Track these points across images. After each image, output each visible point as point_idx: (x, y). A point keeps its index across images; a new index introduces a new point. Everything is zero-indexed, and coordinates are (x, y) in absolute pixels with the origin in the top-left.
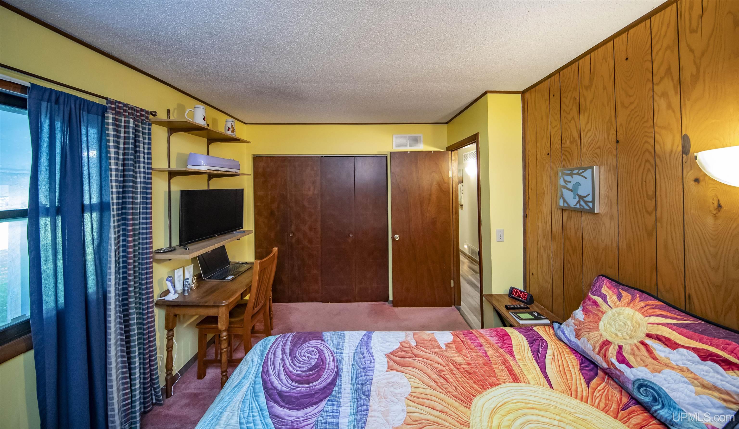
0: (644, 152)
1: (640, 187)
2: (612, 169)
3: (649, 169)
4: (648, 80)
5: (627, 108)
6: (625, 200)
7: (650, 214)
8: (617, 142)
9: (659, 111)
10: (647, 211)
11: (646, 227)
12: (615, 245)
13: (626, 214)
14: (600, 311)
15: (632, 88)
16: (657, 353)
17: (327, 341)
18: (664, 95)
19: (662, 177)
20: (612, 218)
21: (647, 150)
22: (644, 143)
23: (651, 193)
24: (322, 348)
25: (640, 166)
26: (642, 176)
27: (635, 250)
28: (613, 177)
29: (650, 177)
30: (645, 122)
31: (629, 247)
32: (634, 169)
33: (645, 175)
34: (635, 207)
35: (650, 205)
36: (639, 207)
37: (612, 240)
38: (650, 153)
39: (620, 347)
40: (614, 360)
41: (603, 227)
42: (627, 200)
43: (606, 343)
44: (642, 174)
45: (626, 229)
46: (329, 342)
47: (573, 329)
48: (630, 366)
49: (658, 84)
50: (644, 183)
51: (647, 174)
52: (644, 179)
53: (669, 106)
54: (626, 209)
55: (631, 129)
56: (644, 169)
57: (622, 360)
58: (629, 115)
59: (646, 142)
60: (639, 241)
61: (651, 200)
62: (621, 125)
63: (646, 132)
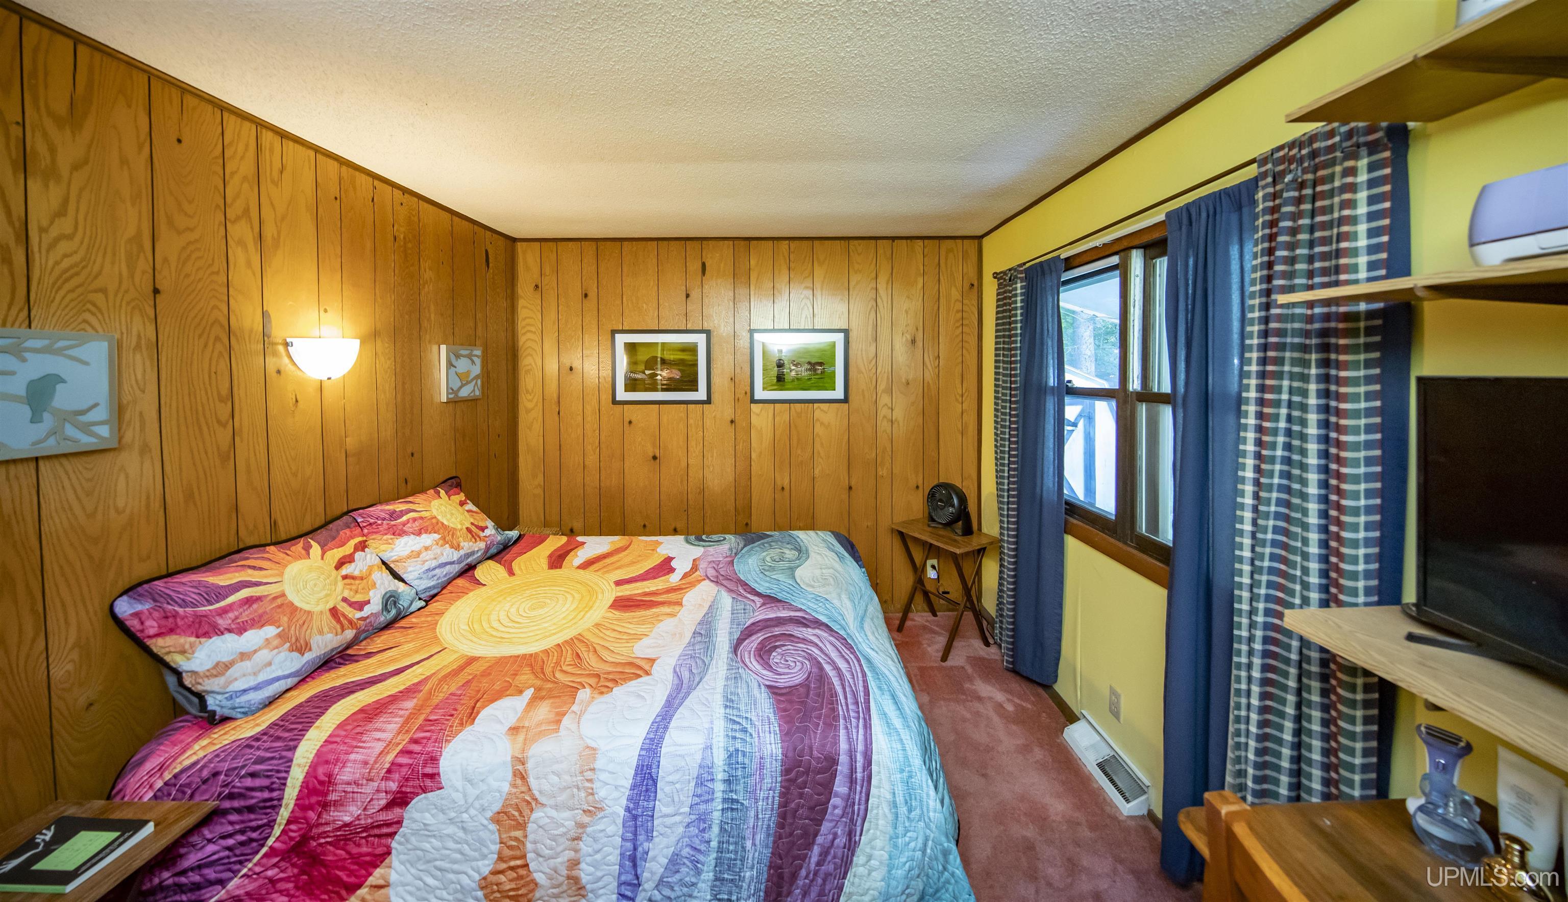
0: (212, 324)
1: (207, 382)
2: (144, 346)
3: (220, 353)
4: (218, 206)
5: (179, 233)
6: (178, 407)
7: (224, 425)
8: (156, 291)
9: (235, 266)
10: (219, 422)
11: (218, 448)
12: (156, 505)
13: (179, 434)
14: (275, 598)
15: (190, 202)
16: (357, 573)
17: (759, 685)
18: (241, 243)
19: (240, 367)
20: (145, 449)
21: (216, 321)
22: (212, 309)
23: (225, 391)
24: (765, 672)
25: (206, 346)
26: (210, 366)
27: (200, 493)
28: (148, 363)
29: (223, 365)
30: (213, 273)
31: (189, 496)
32: (196, 351)
33: (214, 363)
34: (198, 419)
35: (224, 411)
36: (205, 417)
37: (148, 498)
38: (222, 326)
39: (345, 600)
40: (359, 615)
41: (122, 478)
42: (181, 407)
43: (334, 612)
44: (210, 360)
45: (180, 465)
46: (756, 684)
47: (287, 653)
48: (368, 602)
49: (234, 222)
50: (213, 375)
51: (217, 361)
52: (213, 370)
53: (249, 264)
54: (179, 426)
55: (187, 276)
56: (213, 351)
57: (360, 606)
58: (184, 248)
59: (215, 307)
60: (208, 474)
61: (226, 404)
62: (166, 260)
63: (215, 290)
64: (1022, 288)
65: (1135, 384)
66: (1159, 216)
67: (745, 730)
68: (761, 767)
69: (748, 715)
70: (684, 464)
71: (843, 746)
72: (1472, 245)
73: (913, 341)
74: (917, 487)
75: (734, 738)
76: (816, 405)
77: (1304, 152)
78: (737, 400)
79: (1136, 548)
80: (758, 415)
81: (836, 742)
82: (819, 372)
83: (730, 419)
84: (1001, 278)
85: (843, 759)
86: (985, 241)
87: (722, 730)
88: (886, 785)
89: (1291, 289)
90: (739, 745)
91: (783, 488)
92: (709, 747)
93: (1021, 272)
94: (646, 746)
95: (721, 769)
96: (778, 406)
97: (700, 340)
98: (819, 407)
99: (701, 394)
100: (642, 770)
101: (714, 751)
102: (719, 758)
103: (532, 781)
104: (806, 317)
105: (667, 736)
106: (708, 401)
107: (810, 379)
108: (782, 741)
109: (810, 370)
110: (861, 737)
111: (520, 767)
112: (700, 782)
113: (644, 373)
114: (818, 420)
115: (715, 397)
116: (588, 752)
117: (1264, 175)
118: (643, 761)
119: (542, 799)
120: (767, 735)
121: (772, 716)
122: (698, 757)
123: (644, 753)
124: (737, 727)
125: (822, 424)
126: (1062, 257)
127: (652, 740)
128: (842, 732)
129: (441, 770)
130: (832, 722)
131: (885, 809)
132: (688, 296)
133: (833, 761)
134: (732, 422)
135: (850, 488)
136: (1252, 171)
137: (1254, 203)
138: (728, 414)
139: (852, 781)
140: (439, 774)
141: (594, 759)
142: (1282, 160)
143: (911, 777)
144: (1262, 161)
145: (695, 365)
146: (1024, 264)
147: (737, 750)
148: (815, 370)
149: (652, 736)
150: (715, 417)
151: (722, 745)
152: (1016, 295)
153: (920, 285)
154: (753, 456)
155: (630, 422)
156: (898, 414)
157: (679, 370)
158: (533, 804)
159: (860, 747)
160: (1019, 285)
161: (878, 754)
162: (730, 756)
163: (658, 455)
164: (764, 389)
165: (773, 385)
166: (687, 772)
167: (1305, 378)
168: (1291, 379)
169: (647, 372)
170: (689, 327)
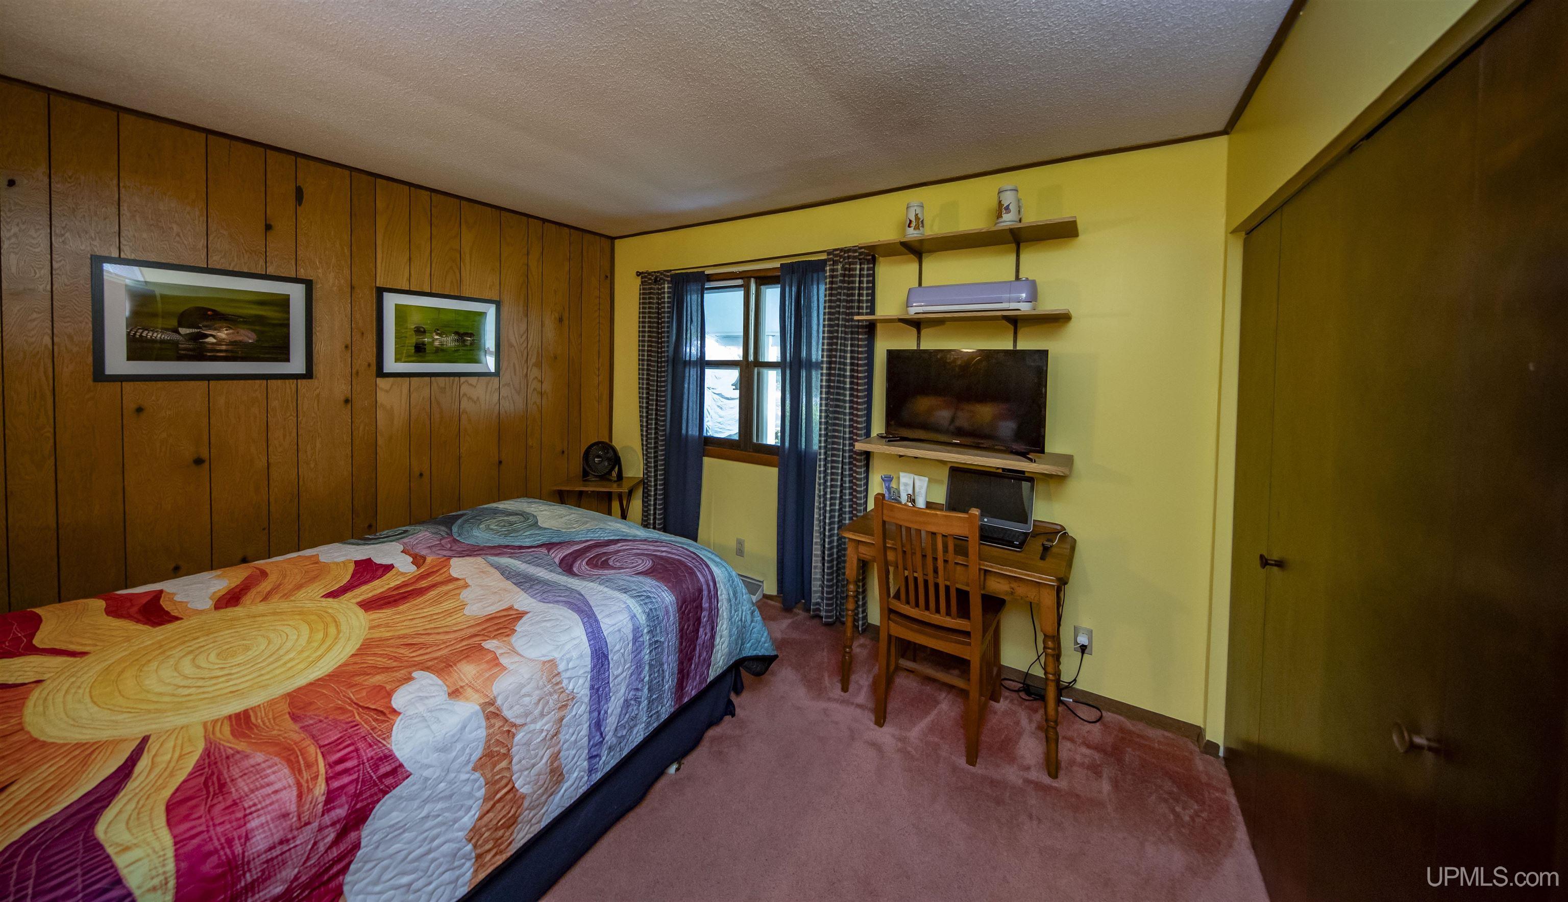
17: (631, 576)
24: (623, 571)
46: (627, 577)
64: (669, 288)
65: (751, 358)
66: (777, 264)
67: (648, 597)
68: (667, 612)
69: (644, 589)
70: (261, 463)
71: (702, 579)
72: (907, 307)
73: (561, 320)
74: (563, 452)
75: (646, 604)
76: (463, 379)
77: (846, 255)
78: (354, 375)
79: (753, 452)
80: (387, 391)
81: (698, 580)
82: (468, 343)
83: (342, 398)
84: (645, 277)
85: (705, 587)
86: (617, 242)
87: (637, 605)
88: (724, 592)
89: (859, 314)
90: (650, 606)
91: (421, 475)
92: (633, 617)
93: (668, 276)
94: (591, 638)
95: (645, 626)
96: (414, 380)
97: (296, 293)
98: (466, 381)
99: (297, 365)
100: (596, 653)
101: (638, 616)
102: (642, 619)
103: (507, 713)
104: (452, 282)
105: (602, 625)
106: (309, 374)
107: (457, 351)
108: (673, 592)
109: (458, 341)
110: (707, 572)
111: (492, 709)
112: (635, 640)
113: (177, 332)
114: (465, 395)
115: (320, 368)
116: (547, 665)
117: (829, 260)
118: (595, 646)
119: (518, 721)
120: (663, 593)
121: (657, 583)
122: (630, 626)
123: (592, 642)
124: (643, 598)
125: (470, 398)
126: (706, 273)
127: (593, 632)
128: (699, 574)
129: (401, 760)
130: (692, 573)
131: (725, 603)
132: (268, 227)
133: (700, 591)
134: (347, 401)
135: (500, 462)
136: (824, 257)
137: (825, 271)
138: (341, 389)
139: (710, 598)
140: (401, 765)
141: (556, 666)
142: (836, 256)
143: (733, 582)
144: (829, 253)
145: (286, 325)
146: (671, 271)
147: (651, 609)
148: (464, 341)
149: (590, 630)
150: (318, 395)
151: (640, 611)
152: (664, 293)
153: (567, 268)
154: (380, 441)
155: (140, 410)
156: (547, 387)
157: (254, 331)
158: (513, 730)
159: (709, 578)
160: (666, 286)
161: (718, 577)
162: (648, 615)
163: (205, 454)
164: (397, 360)
165: (409, 356)
166: (626, 639)
167: (845, 352)
168: (840, 352)
169: (183, 331)
170: (271, 271)
